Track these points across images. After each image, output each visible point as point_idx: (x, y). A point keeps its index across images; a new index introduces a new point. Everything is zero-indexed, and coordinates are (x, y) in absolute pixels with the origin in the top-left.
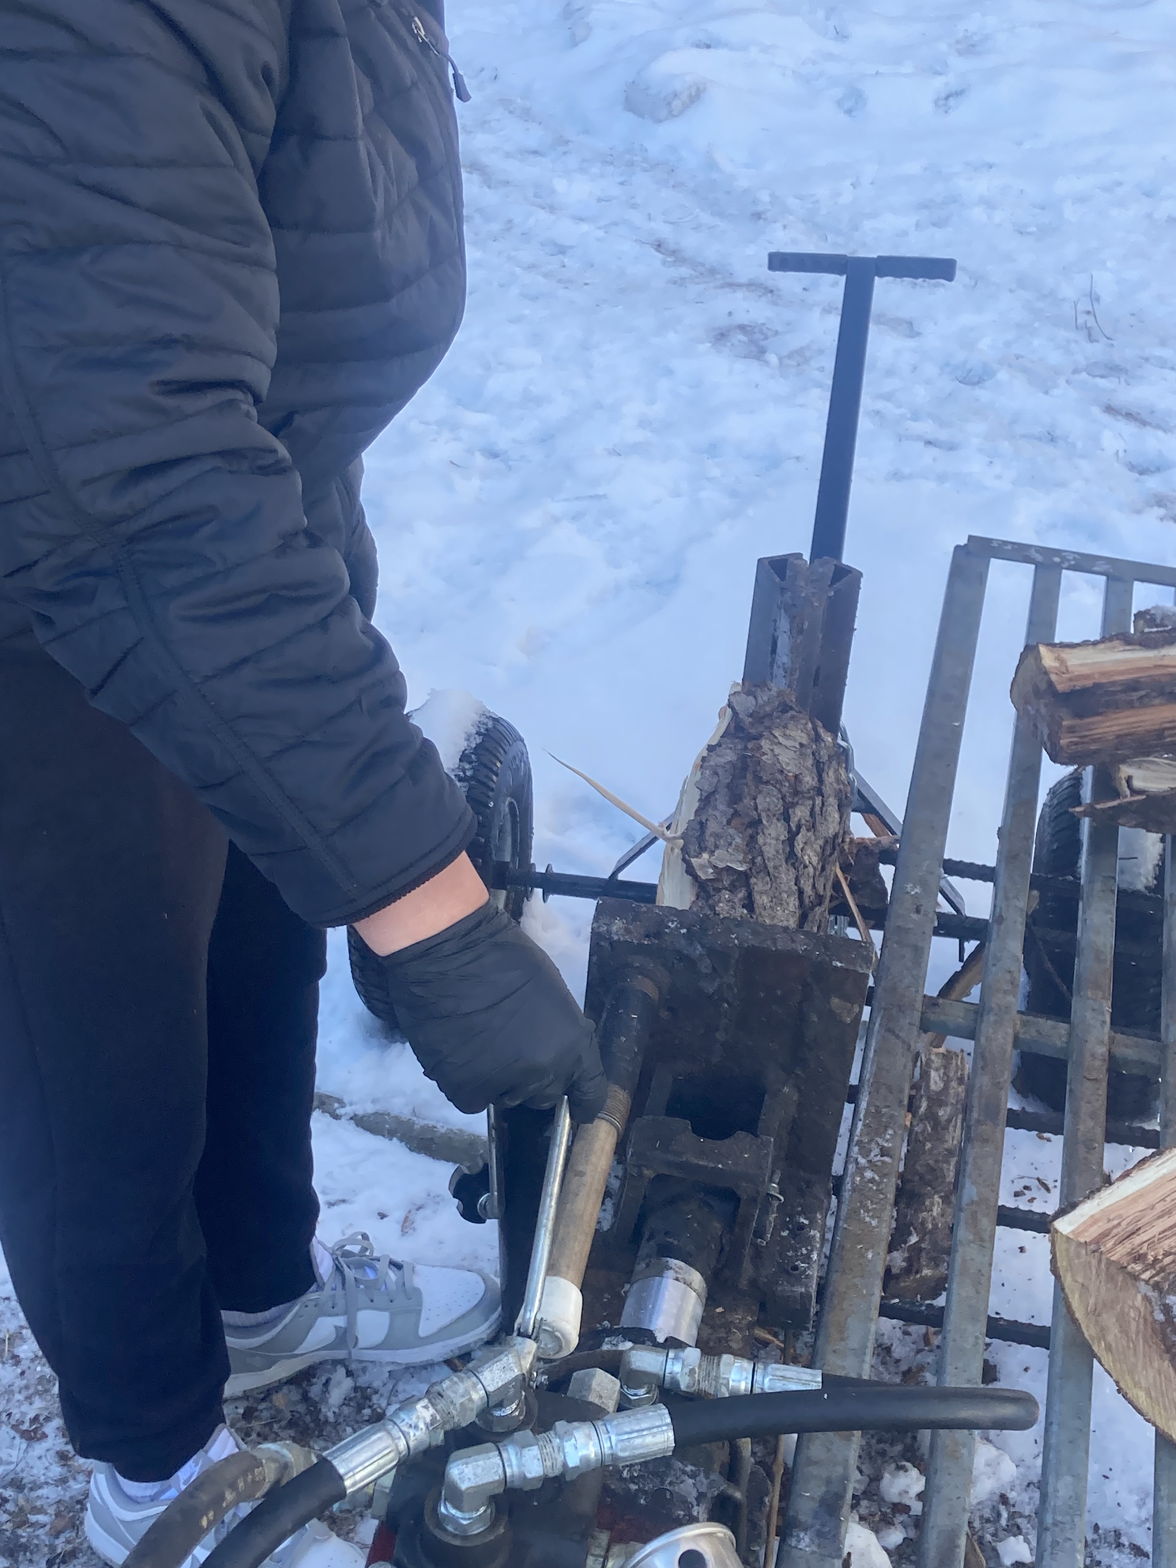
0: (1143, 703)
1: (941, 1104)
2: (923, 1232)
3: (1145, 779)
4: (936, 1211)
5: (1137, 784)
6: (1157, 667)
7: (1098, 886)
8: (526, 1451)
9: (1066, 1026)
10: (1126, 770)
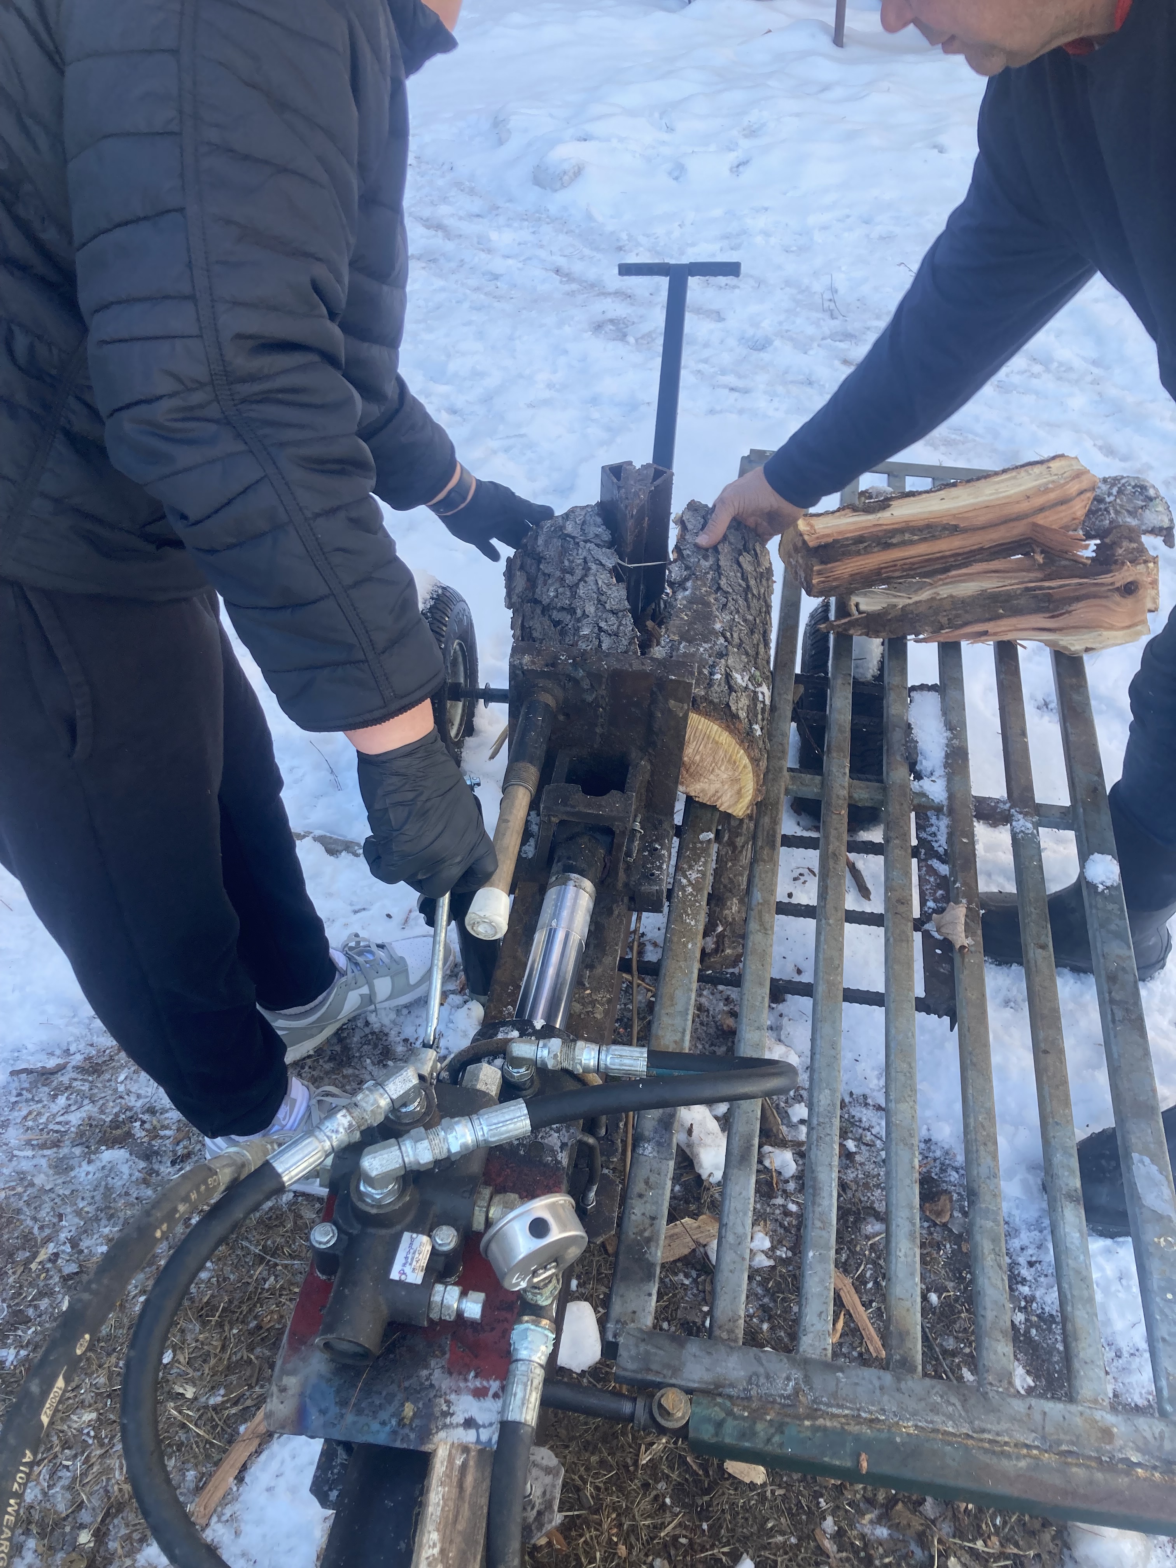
0: (867, 551)
1: (738, 835)
2: (726, 924)
3: (867, 604)
4: (735, 909)
5: (862, 607)
6: (875, 525)
7: (839, 681)
8: (419, 1145)
9: (819, 777)
10: (854, 599)
